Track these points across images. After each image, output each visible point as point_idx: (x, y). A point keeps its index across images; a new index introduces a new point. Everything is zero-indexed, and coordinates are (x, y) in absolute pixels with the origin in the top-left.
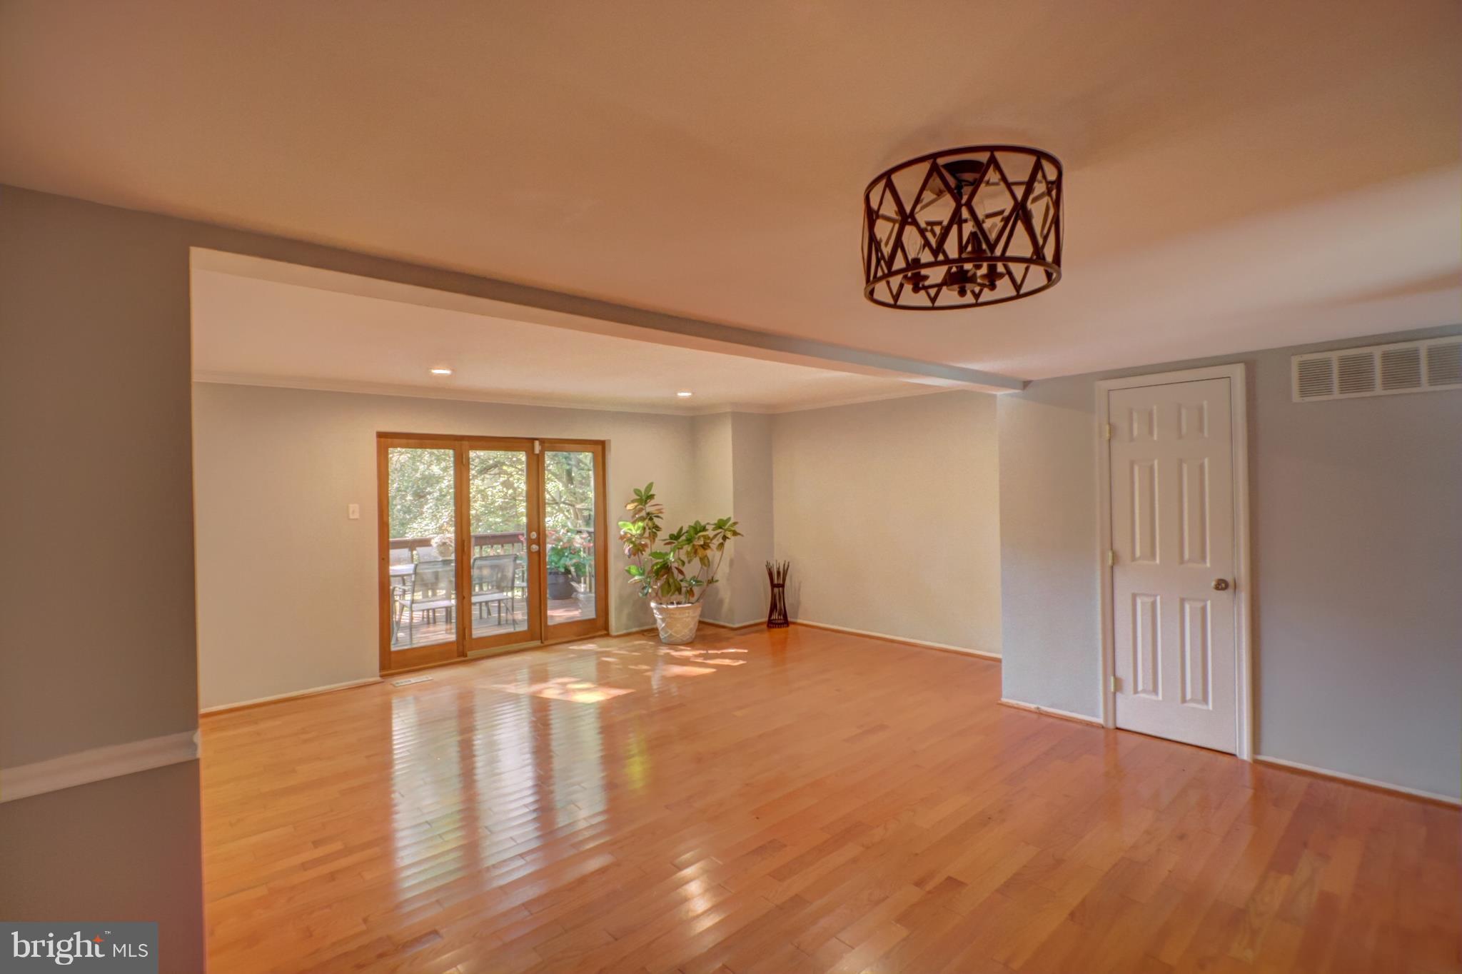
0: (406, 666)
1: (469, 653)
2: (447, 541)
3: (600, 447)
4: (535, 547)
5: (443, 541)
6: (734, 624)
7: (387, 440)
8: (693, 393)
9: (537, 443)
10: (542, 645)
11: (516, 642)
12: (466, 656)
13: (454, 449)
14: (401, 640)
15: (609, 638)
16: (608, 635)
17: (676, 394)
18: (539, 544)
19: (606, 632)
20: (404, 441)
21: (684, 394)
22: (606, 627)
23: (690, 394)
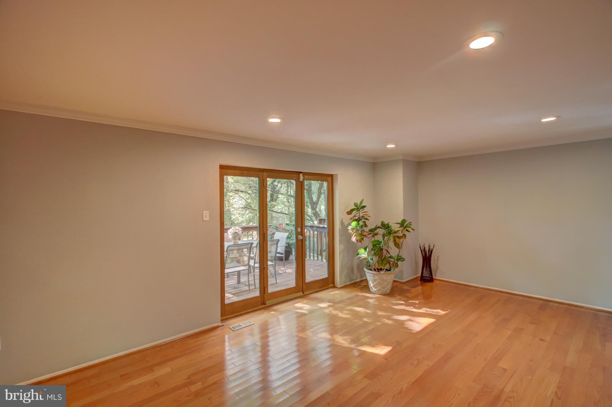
0: (233, 313)
1: (267, 302)
2: (237, 231)
3: (330, 179)
4: (300, 237)
5: (235, 231)
6: (403, 280)
7: (225, 170)
8: (396, 145)
9: (301, 175)
10: (303, 294)
11: (291, 294)
12: (266, 304)
13: (259, 178)
14: (230, 298)
15: (335, 289)
16: (334, 287)
17: (386, 146)
18: (302, 235)
19: (333, 285)
20: (233, 171)
21: (391, 146)
22: (333, 282)
23: (394, 146)
